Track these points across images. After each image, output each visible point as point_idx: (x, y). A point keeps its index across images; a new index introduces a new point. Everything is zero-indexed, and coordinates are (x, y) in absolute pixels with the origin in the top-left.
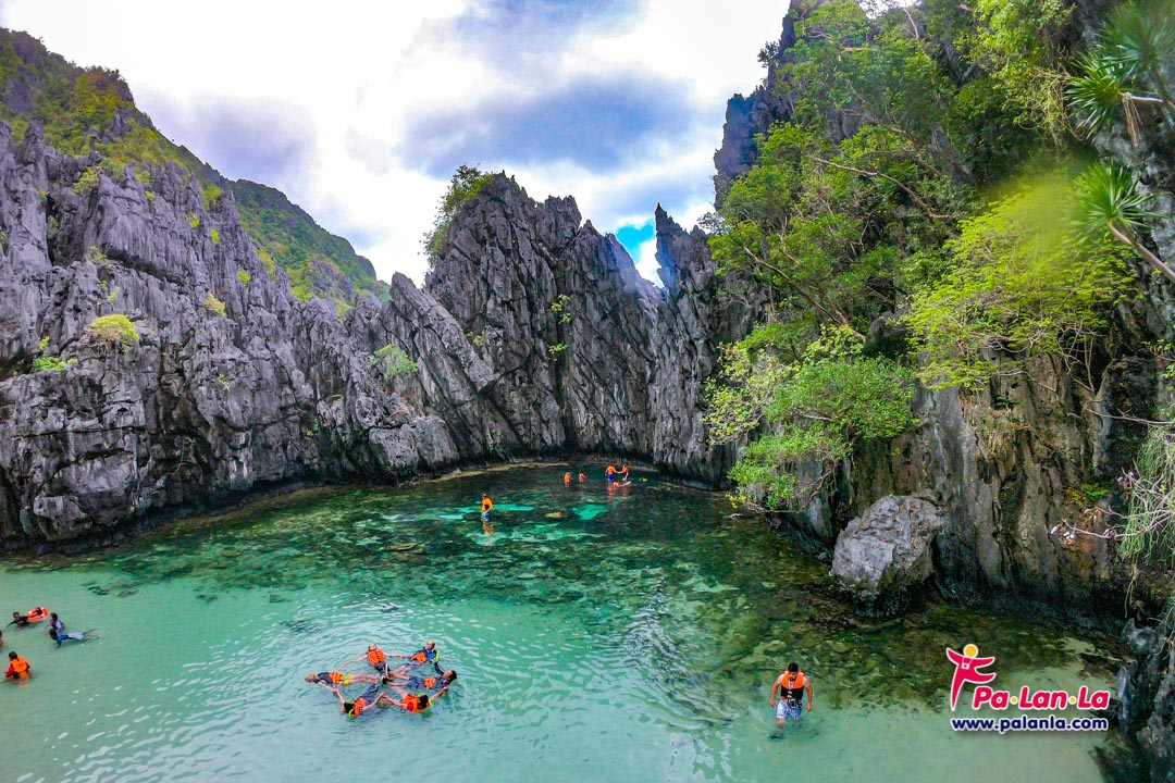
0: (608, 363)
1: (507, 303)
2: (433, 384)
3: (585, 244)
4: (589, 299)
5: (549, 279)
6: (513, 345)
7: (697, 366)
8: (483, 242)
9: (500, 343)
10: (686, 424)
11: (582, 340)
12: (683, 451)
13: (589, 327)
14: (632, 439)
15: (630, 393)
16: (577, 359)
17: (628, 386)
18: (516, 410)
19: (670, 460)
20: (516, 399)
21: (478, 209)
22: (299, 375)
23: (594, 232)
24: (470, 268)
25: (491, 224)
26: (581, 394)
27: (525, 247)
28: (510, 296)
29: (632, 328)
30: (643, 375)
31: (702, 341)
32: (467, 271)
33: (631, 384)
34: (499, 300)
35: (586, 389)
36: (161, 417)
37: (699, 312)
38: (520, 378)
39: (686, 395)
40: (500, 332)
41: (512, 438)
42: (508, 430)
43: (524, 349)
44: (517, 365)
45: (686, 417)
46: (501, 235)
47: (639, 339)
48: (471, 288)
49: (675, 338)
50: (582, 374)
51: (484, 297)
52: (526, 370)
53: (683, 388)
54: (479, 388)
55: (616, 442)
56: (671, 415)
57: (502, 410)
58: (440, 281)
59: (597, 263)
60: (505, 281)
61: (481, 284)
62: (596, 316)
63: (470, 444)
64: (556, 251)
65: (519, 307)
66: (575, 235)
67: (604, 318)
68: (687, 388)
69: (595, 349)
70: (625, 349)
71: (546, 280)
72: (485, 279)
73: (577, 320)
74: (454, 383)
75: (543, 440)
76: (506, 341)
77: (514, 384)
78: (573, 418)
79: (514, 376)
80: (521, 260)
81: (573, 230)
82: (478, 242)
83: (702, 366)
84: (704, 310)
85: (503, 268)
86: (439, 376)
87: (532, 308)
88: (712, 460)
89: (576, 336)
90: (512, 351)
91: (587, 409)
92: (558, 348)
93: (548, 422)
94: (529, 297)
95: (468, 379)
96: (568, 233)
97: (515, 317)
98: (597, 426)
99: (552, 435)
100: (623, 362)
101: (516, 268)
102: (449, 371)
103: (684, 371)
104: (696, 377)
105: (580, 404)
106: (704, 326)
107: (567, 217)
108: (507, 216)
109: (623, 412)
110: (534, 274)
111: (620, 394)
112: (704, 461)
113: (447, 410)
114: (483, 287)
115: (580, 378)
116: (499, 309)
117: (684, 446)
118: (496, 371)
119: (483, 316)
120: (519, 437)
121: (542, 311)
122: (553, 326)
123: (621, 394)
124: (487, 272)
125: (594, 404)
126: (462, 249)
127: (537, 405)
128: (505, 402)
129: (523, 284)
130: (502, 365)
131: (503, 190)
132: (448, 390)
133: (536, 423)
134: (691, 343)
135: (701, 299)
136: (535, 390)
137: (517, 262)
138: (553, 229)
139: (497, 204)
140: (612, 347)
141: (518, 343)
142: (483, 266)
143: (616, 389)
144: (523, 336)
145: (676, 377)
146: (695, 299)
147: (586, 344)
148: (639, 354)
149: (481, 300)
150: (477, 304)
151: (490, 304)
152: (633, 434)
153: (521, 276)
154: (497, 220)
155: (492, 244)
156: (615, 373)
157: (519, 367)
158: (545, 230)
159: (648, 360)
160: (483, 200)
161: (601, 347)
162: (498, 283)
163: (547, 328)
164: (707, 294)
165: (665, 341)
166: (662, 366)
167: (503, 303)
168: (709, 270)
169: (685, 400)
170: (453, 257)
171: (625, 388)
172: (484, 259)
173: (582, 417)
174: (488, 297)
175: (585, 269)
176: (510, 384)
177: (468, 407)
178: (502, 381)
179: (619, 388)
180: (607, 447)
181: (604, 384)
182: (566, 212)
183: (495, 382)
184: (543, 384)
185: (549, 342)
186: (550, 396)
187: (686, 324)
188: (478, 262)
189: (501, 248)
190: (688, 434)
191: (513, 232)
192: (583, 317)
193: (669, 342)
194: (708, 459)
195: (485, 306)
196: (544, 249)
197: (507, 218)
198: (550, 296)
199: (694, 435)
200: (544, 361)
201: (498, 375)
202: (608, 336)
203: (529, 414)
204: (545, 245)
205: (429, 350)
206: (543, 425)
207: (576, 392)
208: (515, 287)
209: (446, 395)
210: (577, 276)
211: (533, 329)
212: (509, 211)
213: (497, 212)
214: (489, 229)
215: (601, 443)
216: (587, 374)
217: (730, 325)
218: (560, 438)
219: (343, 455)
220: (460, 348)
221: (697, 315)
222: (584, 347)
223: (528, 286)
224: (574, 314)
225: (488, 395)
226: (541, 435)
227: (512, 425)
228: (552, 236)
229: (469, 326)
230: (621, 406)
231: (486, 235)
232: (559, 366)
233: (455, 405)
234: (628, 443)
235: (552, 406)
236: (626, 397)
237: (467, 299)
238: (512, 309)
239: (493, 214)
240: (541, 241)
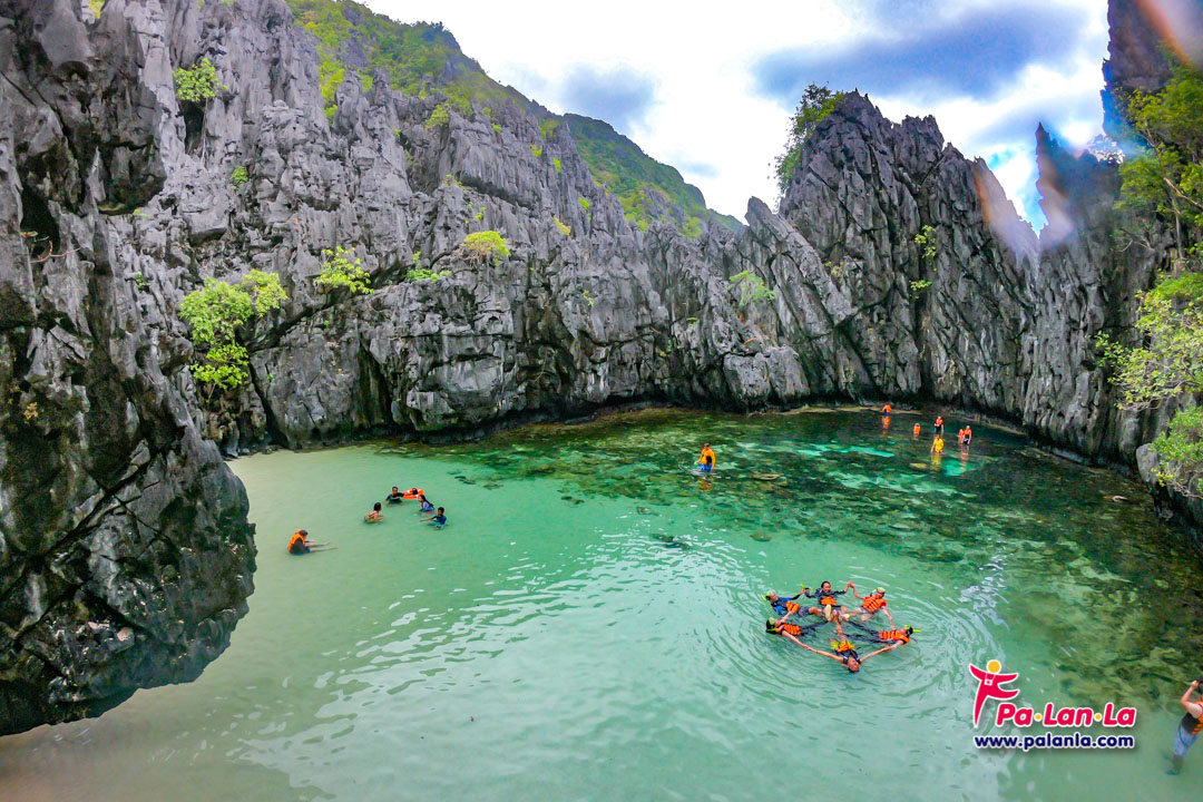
0: (976, 305)
1: (868, 232)
2: (789, 314)
3: (952, 169)
4: (958, 233)
5: (911, 208)
6: (873, 278)
7: (1088, 317)
8: (840, 166)
9: (860, 275)
10: (1069, 383)
11: (947, 278)
12: (1061, 415)
13: (957, 264)
14: (997, 394)
15: (1000, 342)
16: (942, 299)
17: (998, 333)
18: (872, 349)
19: (1043, 423)
20: (872, 338)
21: (833, 131)
22: (655, 297)
23: (960, 156)
24: (827, 194)
25: (848, 146)
26: (943, 337)
27: (886, 172)
28: (871, 225)
29: (1007, 267)
30: (1016, 322)
31: (1094, 288)
32: (824, 197)
33: (1002, 331)
34: (859, 229)
35: (949, 332)
36: (527, 328)
37: (1093, 252)
38: (878, 314)
39: (1071, 349)
40: (860, 263)
41: (865, 379)
42: (861, 369)
43: (885, 283)
44: (877, 300)
45: (1069, 376)
46: (859, 158)
47: (1015, 281)
48: (829, 215)
49: (1061, 282)
50: (947, 315)
51: (843, 224)
52: (885, 306)
53: (1068, 340)
54: (836, 322)
55: (978, 395)
56: (1052, 371)
57: (857, 348)
58: (796, 207)
59: (965, 190)
60: (865, 209)
61: (840, 210)
62: (966, 251)
63: (821, 381)
64: (918, 177)
65: (880, 237)
66: (938, 159)
67: (975, 253)
68: (1073, 342)
69: (962, 288)
70: (998, 289)
71: (908, 209)
72: (844, 207)
73: (943, 254)
74: (811, 315)
75: (897, 385)
76: (865, 274)
77: (872, 321)
78: (930, 364)
79: (872, 311)
80: (882, 185)
81: (936, 154)
82: (835, 166)
83: (1093, 317)
84: (1099, 251)
85: (863, 194)
86: (796, 305)
87: (894, 239)
88: (1094, 429)
89: (942, 273)
90: (871, 285)
91: (948, 354)
92: (921, 284)
93: (905, 365)
94: (891, 227)
95: (825, 311)
96: (931, 157)
97: (876, 248)
98: (957, 375)
99: (908, 381)
100: (994, 305)
101: (877, 195)
102: (806, 301)
103: (1071, 321)
104: (1085, 329)
105: (941, 348)
106: (1098, 270)
107: (929, 140)
108: (865, 138)
109: (989, 363)
110: (896, 202)
111: (987, 341)
112: (1084, 429)
113: (801, 343)
114: (841, 215)
115: (943, 320)
116: (859, 238)
117: (1063, 408)
118: (854, 305)
119: (842, 245)
120: (872, 378)
121: (904, 242)
122: (915, 259)
123: (989, 341)
124: (846, 198)
125: (956, 349)
126: (819, 173)
127: (894, 346)
128: (861, 339)
129: (884, 211)
130: (861, 299)
131: (858, 110)
132: (804, 321)
133: (892, 365)
134: (1082, 289)
135: (1095, 238)
136: (894, 330)
137: (878, 188)
138: (914, 152)
139: (853, 125)
140: (983, 288)
141: (878, 276)
142: (841, 192)
143: (983, 336)
144: (883, 269)
145: (1061, 327)
146: (1088, 237)
147: (953, 283)
148: (1013, 297)
149: (840, 228)
150: (836, 233)
151: (850, 233)
152: (998, 388)
153: (881, 204)
154: (854, 143)
155: (850, 169)
156: (984, 317)
157: (879, 303)
158: (904, 154)
159: (1023, 305)
160: (837, 120)
161: (970, 286)
162: (857, 210)
163: (908, 261)
164: (1101, 232)
165: (1049, 285)
166: (1044, 313)
167: (864, 232)
168: (1105, 203)
169: (1069, 356)
170: (809, 181)
171: (994, 334)
172: (842, 184)
173: (941, 363)
174: (847, 226)
175: (953, 197)
176: (867, 319)
177: (823, 340)
178: (859, 316)
179: (987, 334)
180: (966, 400)
181: (970, 329)
182: (928, 134)
183: (851, 317)
184: (903, 323)
185: (911, 278)
186: (909, 337)
187: (1076, 267)
188: (835, 188)
189: (860, 173)
190: (1069, 396)
191: (872, 155)
192: (950, 251)
193: (1053, 287)
194: (1089, 429)
195: (844, 235)
196: (905, 174)
197: (866, 140)
198: (913, 227)
199: (1077, 397)
200: (904, 297)
201: (856, 309)
202: (979, 275)
203: (885, 354)
204: (905, 170)
205: (786, 278)
206: (899, 368)
207: (938, 335)
208: (875, 215)
209: (802, 327)
210: (944, 205)
211: (894, 262)
212: (867, 132)
213: (854, 134)
214: (846, 151)
215: (960, 395)
216: (952, 316)
217: (1126, 271)
218: (916, 385)
219: (695, 378)
220: (818, 278)
221: (1089, 256)
222: (950, 285)
223: (889, 214)
224: (940, 247)
225: (845, 330)
226: (896, 379)
227: (866, 365)
228: (913, 159)
229: (826, 255)
230: (987, 355)
231: (843, 159)
232: (919, 305)
233: (811, 338)
234: (991, 398)
235: (909, 349)
236: (995, 346)
237: (824, 227)
238: (872, 238)
239: (849, 136)
240: (901, 165)
